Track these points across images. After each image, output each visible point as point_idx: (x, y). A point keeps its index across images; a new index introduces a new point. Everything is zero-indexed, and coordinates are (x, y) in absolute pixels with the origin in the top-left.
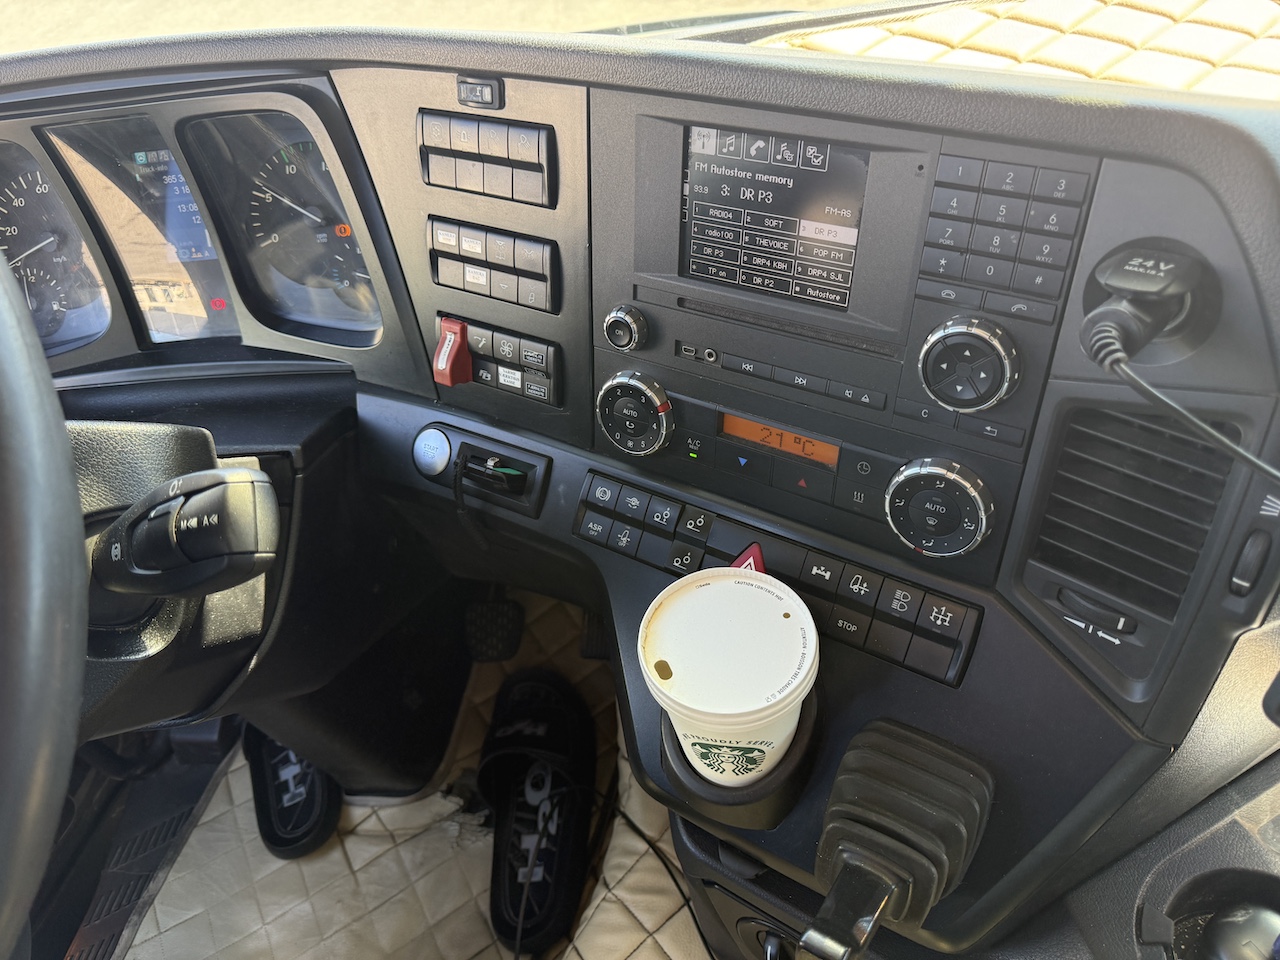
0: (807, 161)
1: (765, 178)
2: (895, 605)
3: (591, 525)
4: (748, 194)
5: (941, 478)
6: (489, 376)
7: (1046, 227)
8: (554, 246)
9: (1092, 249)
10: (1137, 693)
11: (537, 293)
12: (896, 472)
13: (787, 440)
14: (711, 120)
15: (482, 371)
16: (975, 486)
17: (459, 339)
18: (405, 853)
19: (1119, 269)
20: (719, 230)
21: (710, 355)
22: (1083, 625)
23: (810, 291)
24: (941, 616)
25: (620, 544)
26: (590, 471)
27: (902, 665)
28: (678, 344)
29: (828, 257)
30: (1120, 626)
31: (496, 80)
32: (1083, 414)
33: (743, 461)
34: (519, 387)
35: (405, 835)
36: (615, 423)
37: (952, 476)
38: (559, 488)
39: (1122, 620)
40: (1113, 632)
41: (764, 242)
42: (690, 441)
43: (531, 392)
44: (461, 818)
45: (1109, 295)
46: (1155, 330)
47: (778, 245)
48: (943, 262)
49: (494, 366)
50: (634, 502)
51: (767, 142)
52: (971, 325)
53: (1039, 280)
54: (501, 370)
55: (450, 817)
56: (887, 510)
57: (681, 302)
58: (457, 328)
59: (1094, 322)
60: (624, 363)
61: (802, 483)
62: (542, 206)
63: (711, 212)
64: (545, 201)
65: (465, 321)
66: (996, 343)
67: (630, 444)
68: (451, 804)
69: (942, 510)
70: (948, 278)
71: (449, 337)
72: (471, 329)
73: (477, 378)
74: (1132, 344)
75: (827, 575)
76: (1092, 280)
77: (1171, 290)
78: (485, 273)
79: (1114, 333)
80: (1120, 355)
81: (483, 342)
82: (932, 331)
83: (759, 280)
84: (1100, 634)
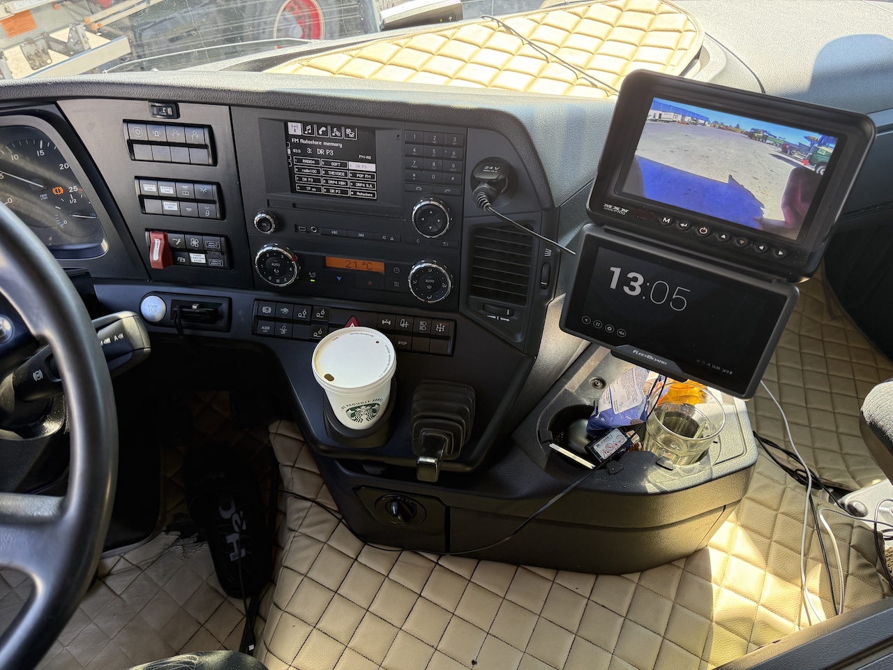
0: (347, 136)
1: (328, 144)
2: (421, 328)
3: (263, 328)
4: (321, 152)
5: (430, 267)
6: (184, 259)
7: (452, 157)
8: (218, 185)
9: (470, 165)
10: (519, 339)
11: (209, 210)
12: (411, 269)
13: (359, 264)
14: (297, 119)
15: (179, 258)
16: (444, 268)
17: (163, 242)
18: (151, 573)
19: (481, 171)
20: (309, 169)
21: (314, 229)
22: (494, 317)
23: (358, 193)
24: (440, 328)
25: (282, 333)
26: (256, 300)
27: (428, 353)
28: (296, 227)
29: (364, 177)
30: (508, 313)
31: (174, 104)
32: (479, 230)
33: (339, 278)
34: (205, 262)
35: (147, 564)
36: (268, 271)
37: (435, 266)
38: (239, 312)
39: (508, 311)
40: (506, 316)
41: (333, 173)
42: (310, 274)
43: (213, 264)
44: (181, 542)
45: (480, 182)
46: (498, 192)
47: (340, 174)
48: (414, 175)
49: (187, 253)
50: (285, 310)
51: (326, 128)
52: (430, 200)
53: (453, 179)
54: (191, 255)
55: (174, 544)
56: (410, 287)
57: (294, 205)
58: (162, 236)
59: (477, 193)
60: (267, 240)
61: (370, 283)
62: (209, 165)
63: (304, 161)
64: (211, 161)
65: (165, 232)
66: (441, 206)
67: (278, 281)
68: (173, 536)
69: (433, 281)
70: (418, 182)
71: (156, 242)
72: (169, 235)
73: (176, 262)
74: (491, 200)
75: (389, 323)
76: (472, 177)
77: (500, 177)
78: (176, 204)
79: (484, 196)
80: (488, 204)
81: (179, 241)
82: (415, 205)
83: (333, 191)
84: (502, 319)
